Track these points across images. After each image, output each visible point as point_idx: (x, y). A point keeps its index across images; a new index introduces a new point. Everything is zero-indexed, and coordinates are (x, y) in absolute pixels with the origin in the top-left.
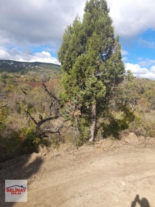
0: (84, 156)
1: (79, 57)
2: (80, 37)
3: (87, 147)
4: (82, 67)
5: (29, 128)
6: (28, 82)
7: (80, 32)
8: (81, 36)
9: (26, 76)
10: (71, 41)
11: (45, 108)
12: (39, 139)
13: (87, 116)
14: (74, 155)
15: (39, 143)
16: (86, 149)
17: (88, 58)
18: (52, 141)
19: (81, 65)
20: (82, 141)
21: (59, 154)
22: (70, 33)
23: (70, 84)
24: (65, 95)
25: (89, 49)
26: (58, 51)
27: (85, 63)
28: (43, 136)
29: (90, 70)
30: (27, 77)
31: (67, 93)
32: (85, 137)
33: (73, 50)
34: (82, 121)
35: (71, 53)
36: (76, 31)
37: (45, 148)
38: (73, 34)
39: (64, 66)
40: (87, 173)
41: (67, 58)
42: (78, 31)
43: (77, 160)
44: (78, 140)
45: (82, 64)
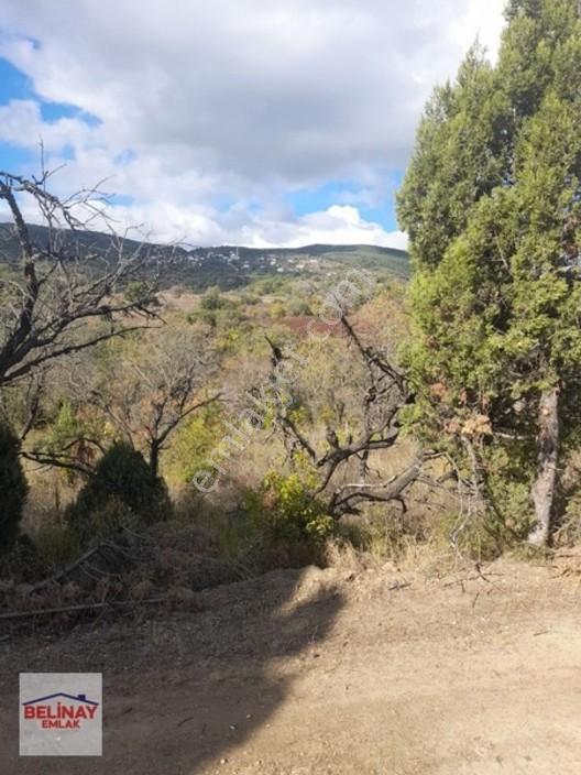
0: (505, 599)
1: (484, 200)
2: (485, 122)
3: (517, 565)
4: (498, 240)
5: (292, 477)
6: (286, 318)
7: (487, 103)
8: (494, 120)
9: (278, 298)
10: (451, 145)
11: (345, 411)
12: (330, 518)
13: (519, 438)
14: (464, 591)
15: (328, 532)
16: (515, 572)
17: (522, 203)
18: (374, 531)
19: (492, 232)
20: (499, 538)
21: (404, 583)
22: (447, 113)
23: (443, 311)
24: (422, 357)
25: (525, 164)
26: (399, 191)
27: (511, 224)
28: (342, 509)
29: (532, 249)
30: (283, 299)
31: (432, 346)
32: (509, 522)
33: (458, 177)
34: (494, 457)
35: (451, 190)
36: (470, 102)
37: (350, 551)
38: (459, 117)
39: (421, 244)
40: (520, 668)
41: (434, 210)
42: (477, 101)
43: (479, 613)
44: (481, 536)
45: (494, 229)
